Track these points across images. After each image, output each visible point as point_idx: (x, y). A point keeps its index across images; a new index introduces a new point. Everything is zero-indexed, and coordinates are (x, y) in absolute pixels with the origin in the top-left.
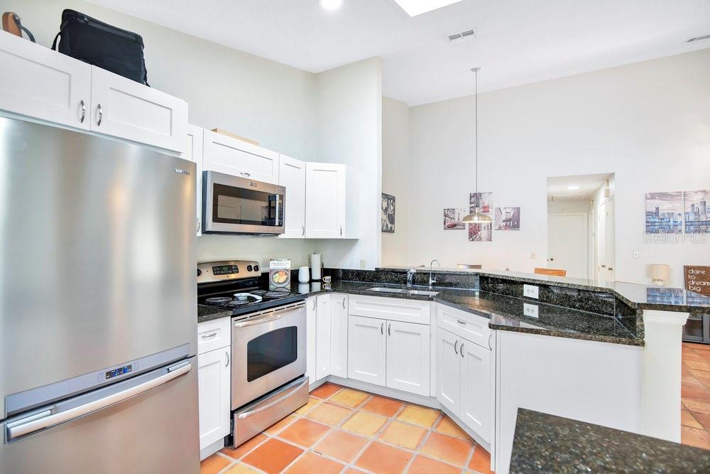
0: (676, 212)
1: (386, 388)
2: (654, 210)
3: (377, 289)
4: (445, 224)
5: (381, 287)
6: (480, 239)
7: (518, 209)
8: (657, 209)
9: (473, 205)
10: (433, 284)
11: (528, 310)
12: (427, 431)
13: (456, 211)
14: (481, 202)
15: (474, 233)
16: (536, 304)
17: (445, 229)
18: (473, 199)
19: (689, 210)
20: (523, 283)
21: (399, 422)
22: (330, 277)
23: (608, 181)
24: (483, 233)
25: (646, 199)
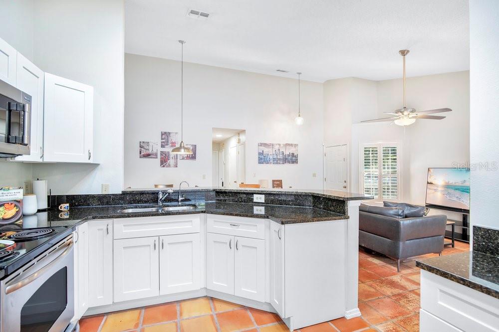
0: (270, 154)
1: (160, 296)
2: (261, 152)
3: (130, 211)
4: (140, 154)
5: (132, 208)
6: (169, 166)
7: (195, 146)
8: (263, 151)
9: (164, 141)
10: (182, 201)
11: (257, 210)
12: (212, 316)
13: (150, 144)
14: (170, 139)
15: (164, 161)
16: (262, 206)
17: (140, 157)
18: (164, 136)
19: (274, 153)
20: (253, 194)
21: (186, 319)
22: (68, 205)
23: (239, 134)
24: (171, 162)
25: (259, 146)
